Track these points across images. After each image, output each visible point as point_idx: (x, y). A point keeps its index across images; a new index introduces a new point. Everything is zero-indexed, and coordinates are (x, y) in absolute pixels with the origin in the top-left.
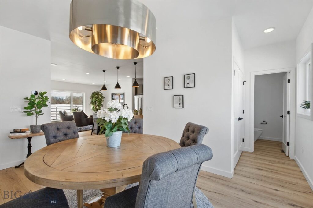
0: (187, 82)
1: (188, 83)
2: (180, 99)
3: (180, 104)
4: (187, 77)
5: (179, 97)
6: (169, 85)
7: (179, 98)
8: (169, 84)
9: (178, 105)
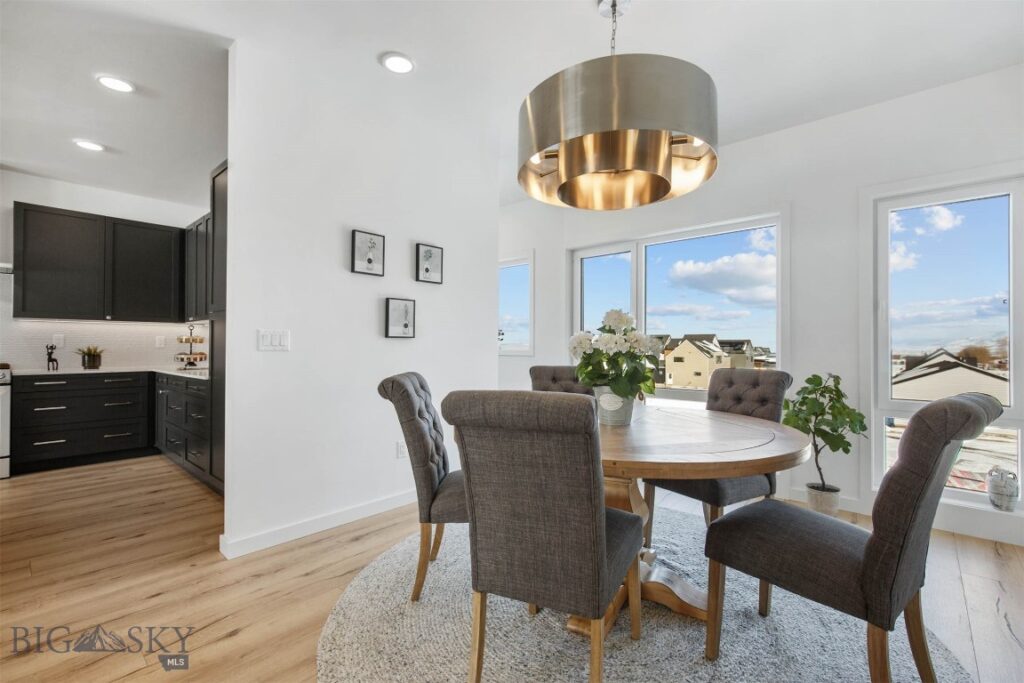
0: (423, 265)
1: (427, 270)
2: (406, 312)
3: (406, 326)
4: (426, 252)
5: (406, 306)
6: (370, 261)
7: (402, 307)
8: (371, 256)
9: (402, 328)
